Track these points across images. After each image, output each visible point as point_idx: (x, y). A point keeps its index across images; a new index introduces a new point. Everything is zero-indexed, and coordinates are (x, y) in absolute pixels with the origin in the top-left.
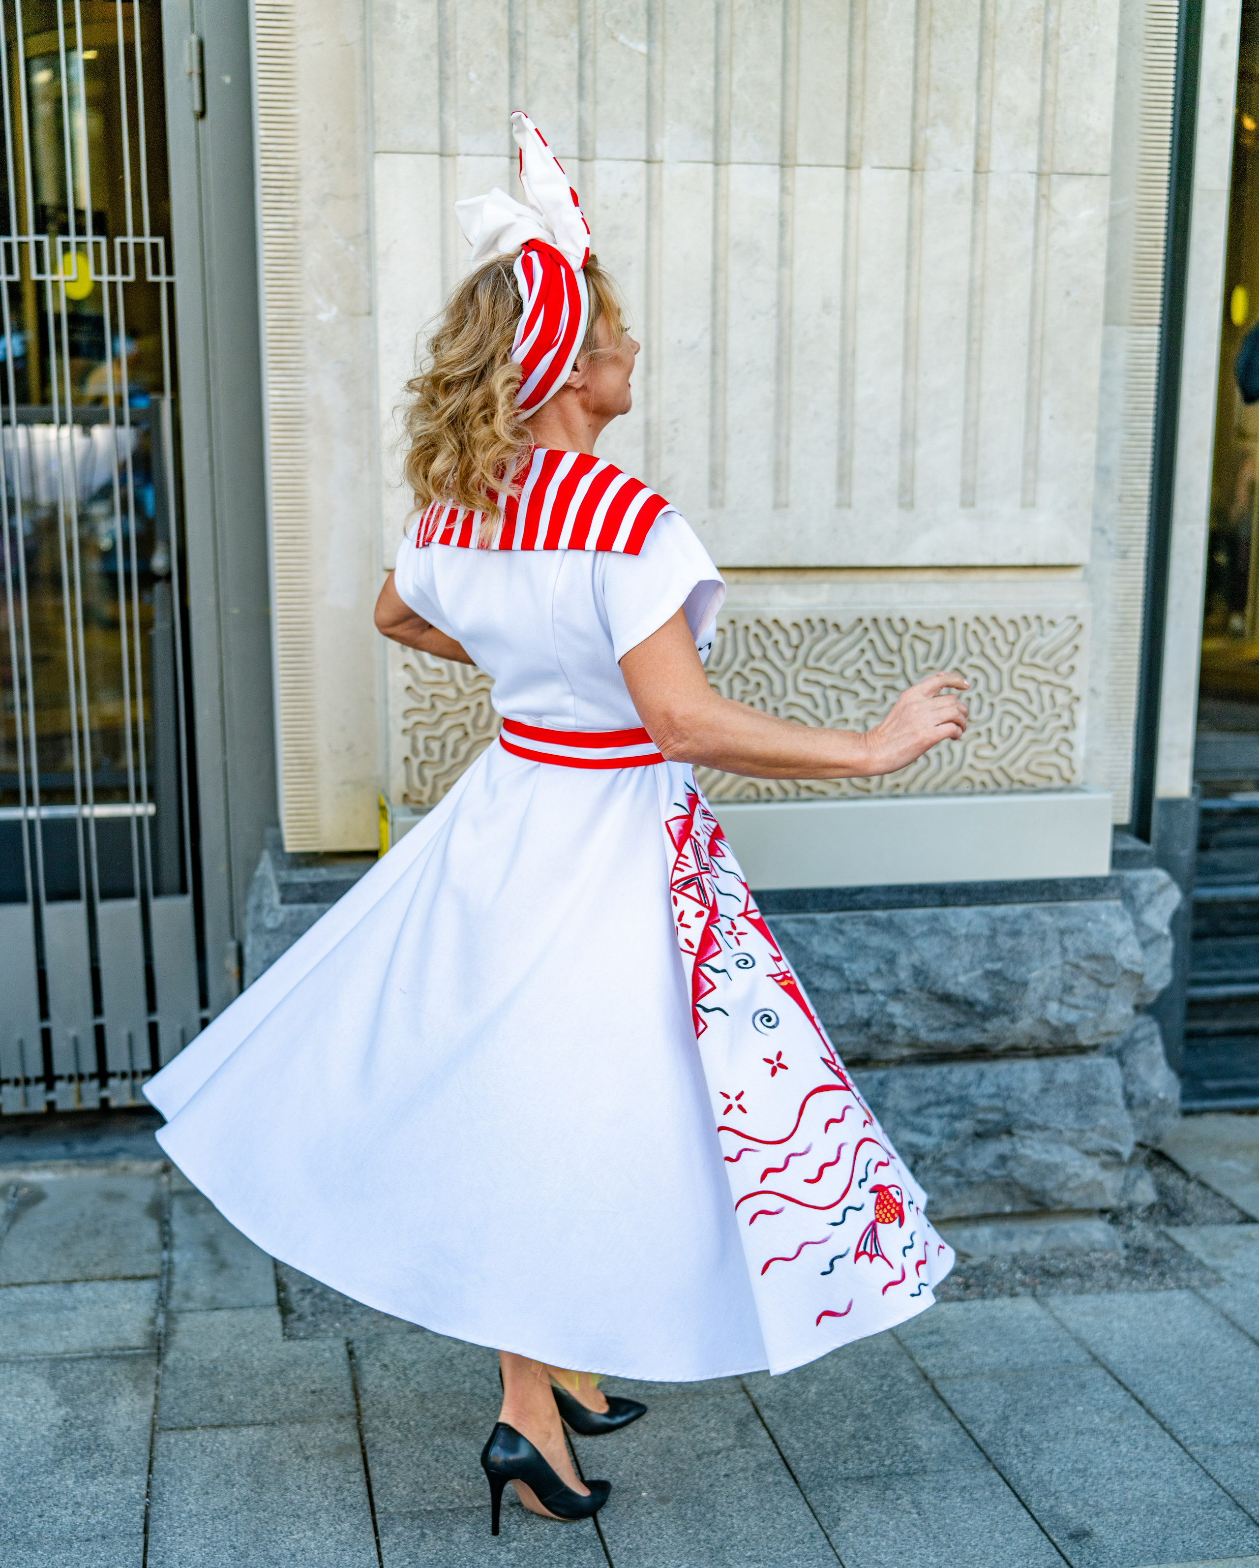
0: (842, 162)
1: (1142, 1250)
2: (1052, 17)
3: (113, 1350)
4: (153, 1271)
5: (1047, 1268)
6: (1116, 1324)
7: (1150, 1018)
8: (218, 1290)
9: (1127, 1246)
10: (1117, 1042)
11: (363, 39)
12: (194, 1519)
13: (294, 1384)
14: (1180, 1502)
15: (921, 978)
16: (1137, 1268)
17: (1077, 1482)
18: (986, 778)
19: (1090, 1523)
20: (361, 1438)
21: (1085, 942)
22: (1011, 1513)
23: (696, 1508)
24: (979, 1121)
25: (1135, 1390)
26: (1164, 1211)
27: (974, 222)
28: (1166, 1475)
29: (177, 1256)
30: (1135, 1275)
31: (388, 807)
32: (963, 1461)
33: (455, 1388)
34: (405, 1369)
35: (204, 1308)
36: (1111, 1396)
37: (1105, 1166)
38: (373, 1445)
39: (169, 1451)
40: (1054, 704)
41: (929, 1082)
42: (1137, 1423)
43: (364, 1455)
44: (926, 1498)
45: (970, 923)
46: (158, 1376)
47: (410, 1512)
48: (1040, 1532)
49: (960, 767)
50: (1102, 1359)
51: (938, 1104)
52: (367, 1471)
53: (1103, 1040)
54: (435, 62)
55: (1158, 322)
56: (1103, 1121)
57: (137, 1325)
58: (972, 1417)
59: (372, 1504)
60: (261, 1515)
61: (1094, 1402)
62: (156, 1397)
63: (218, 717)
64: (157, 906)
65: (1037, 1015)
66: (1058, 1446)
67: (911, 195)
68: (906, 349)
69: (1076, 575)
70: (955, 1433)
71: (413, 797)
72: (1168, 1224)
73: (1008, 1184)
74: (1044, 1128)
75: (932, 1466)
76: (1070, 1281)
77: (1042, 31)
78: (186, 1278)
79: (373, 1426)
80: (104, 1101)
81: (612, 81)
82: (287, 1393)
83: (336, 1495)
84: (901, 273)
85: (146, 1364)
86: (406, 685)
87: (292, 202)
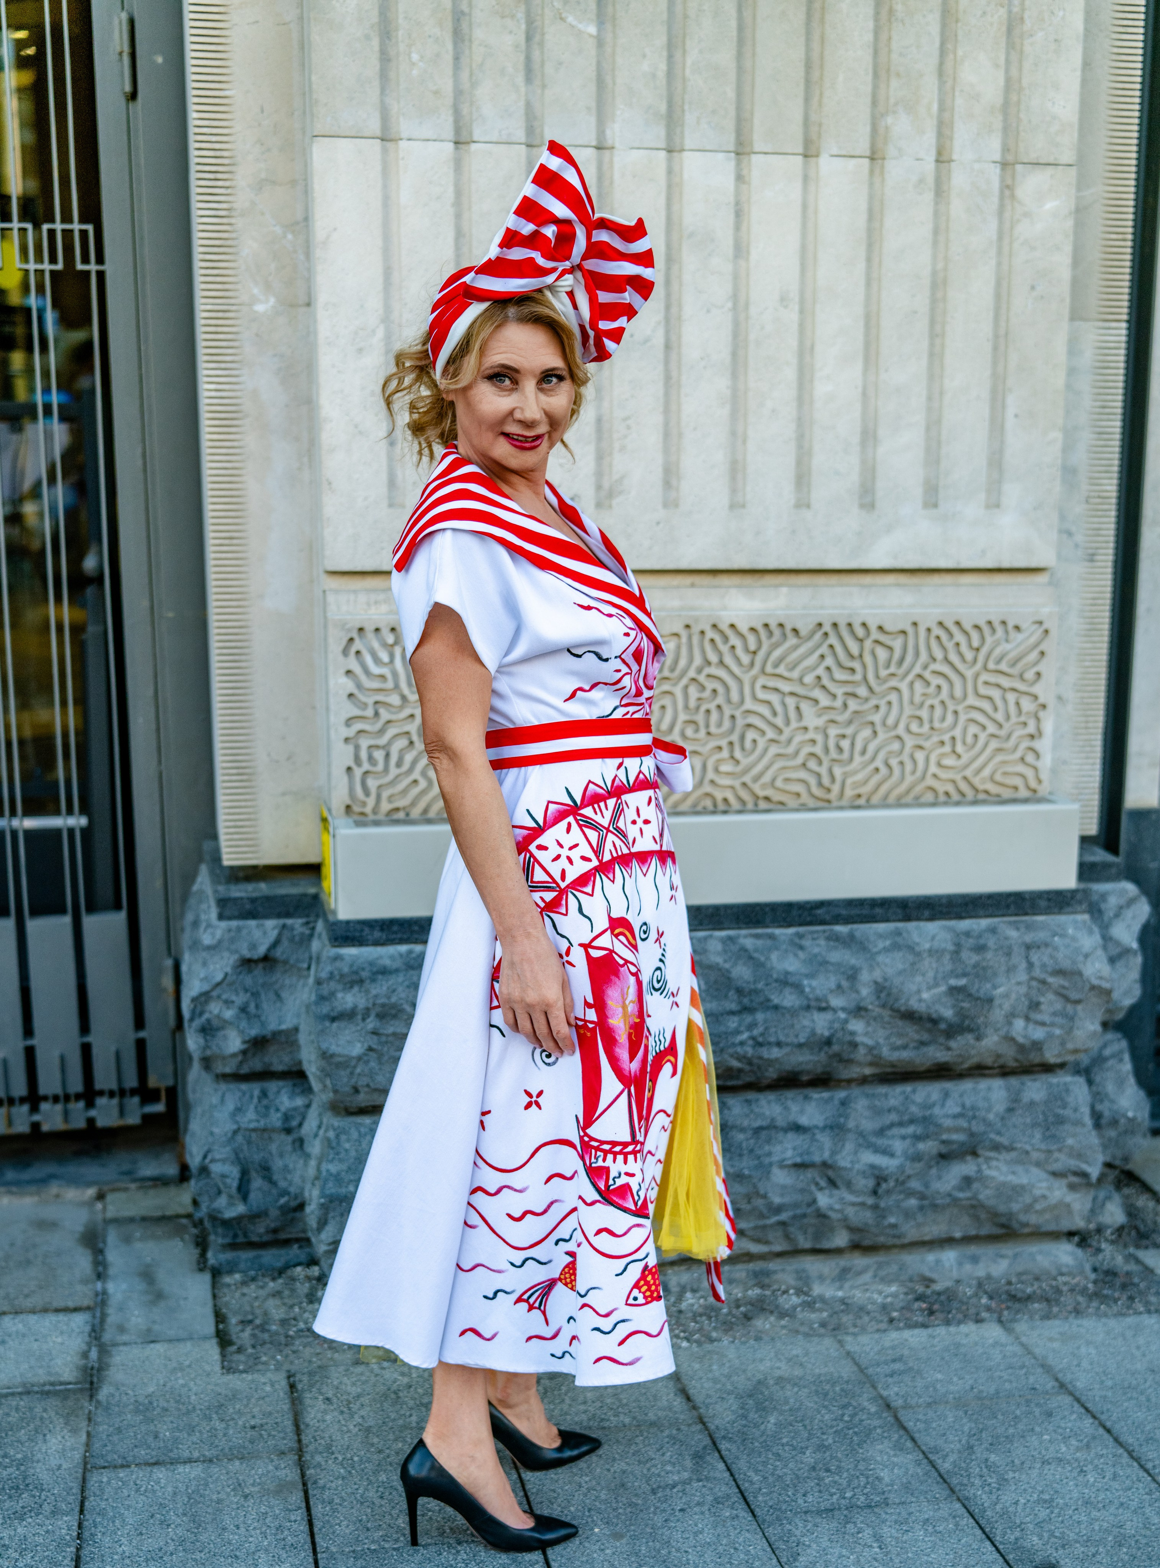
0: (801, 150)
1: (1111, 1273)
3: (44, 1385)
4: (86, 1302)
5: (1013, 1293)
6: (1083, 1350)
7: (1119, 1035)
8: (154, 1322)
9: (1095, 1270)
10: (1085, 1060)
11: (301, 18)
12: (127, 1561)
13: (233, 1419)
14: (1148, 1533)
15: (883, 995)
16: (1105, 1292)
17: (1043, 1514)
18: (950, 788)
19: (1056, 1555)
20: (303, 1475)
21: (1051, 957)
22: (975, 1546)
23: (650, 1544)
24: (943, 1142)
25: (1103, 1417)
26: (1133, 1233)
27: (936, 214)
28: (1134, 1504)
29: (111, 1287)
30: (1104, 1299)
31: (330, 819)
32: (926, 1492)
33: (401, 1422)
34: (349, 1402)
35: (139, 1341)
36: (1078, 1424)
37: (1072, 1187)
38: (315, 1482)
39: (102, 1490)
40: (1020, 713)
41: (893, 1102)
42: (1104, 1452)
43: (306, 1493)
44: (886, 1531)
45: (933, 938)
46: (90, 1412)
47: (354, 1551)
48: (1005, 1565)
49: (923, 777)
50: (1069, 1386)
51: (901, 1124)
52: (308, 1509)
53: (1070, 1058)
54: (375, 43)
55: (1125, 317)
56: (1070, 1141)
57: (69, 1359)
58: (935, 1447)
59: (313, 1543)
60: (198, 1556)
61: (1060, 1431)
62: (89, 1434)
63: (153, 726)
64: (89, 922)
65: (1002, 1032)
66: (1024, 1477)
67: (871, 185)
68: (867, 345)
69: (1042, 578)
70: (918, 1463)
71: (356, 809)
72: (1138, 1247)
73: (973, 1207)
74: (1010, 1149)
75: (893, 1498)
76: (1036, 1305)
77: (1005, 16)
78: (121, 1309)
79: (314, 1462)
80: (36, 1126)
81: (560, 64)
82: (226, 1429)
83: (275, 1535)
84: (861, 266)
85: (78, 1400)
86: (348, 692)
87: (227, 188)
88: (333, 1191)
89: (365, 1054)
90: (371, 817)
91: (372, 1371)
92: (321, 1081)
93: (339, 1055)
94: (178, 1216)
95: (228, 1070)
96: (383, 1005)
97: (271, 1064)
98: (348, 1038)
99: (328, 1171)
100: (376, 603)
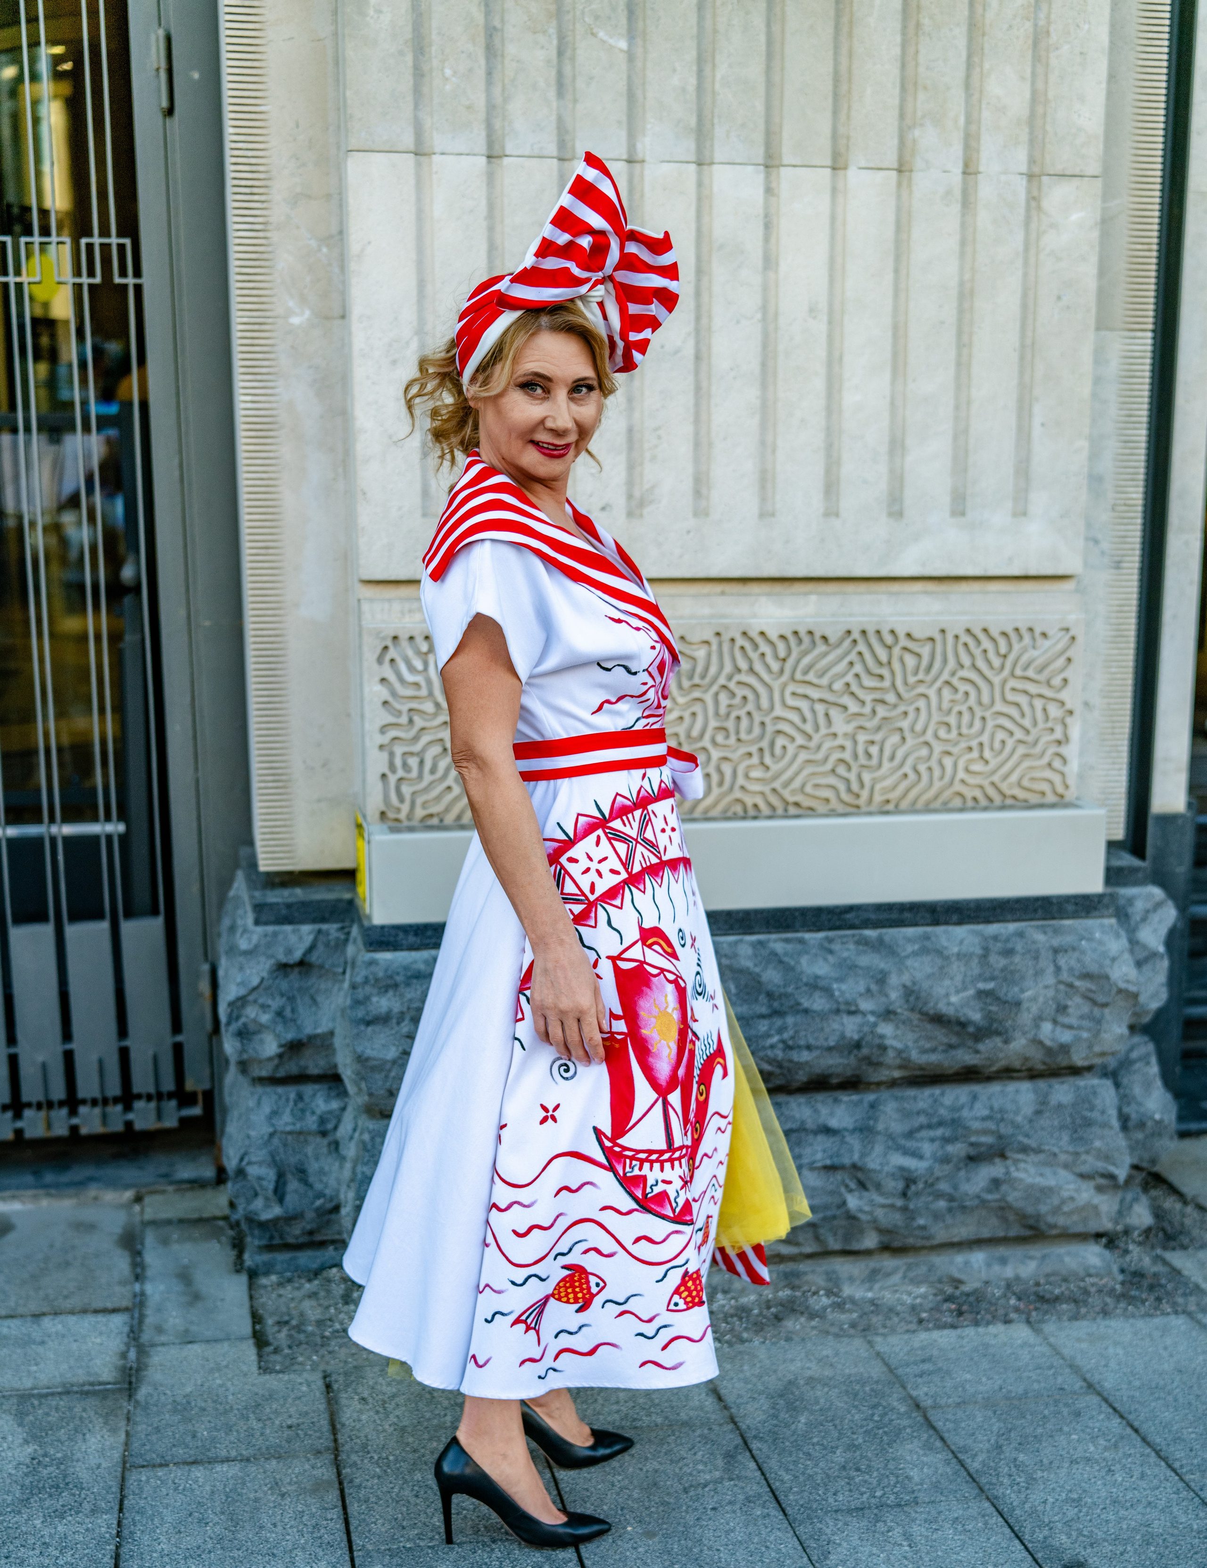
0: (829, 162)
1: (1138, 1274)
2: (1042, 16)
3: (83, 1385)
4: (125, 1303)
5: (1041, 1294)
6: (1111, 1350)
7: (1146, 1038)
8: (192, 1322)
9: (1122, 1271)
10: (1112, 1063)
11: (335, 34)
12: (166, 1559)
13: (270, 1419)
14: (1176, 1532)
15: (912, 999)
16: (1133, 1293)
17: (1072, 1513)
18: (978, 794)
19: (1085, 1554)
20: (339, 1474)
21: (1079, 960)
22: (1004, 1545)
23: (683, 1542)
24: (972, 1144)
25: (1131, 1417)
26: (1161, 1235)
27: (963, 225)
28: (1162, 1504)
29: (149, 1288)
30: (1132, 1300)
31: (365, 825)
32: (956, 1491)
33: (435, 1422)
34: (384, 1402)
35: (177, 1341)
36: (1106, 1424)
37: (1099, 1189)
38: (351, 1481)
39: (141, 1489)
40: (1047, 718)
41: (921, 1105)
42: (1132, 1451)
43: (342, 1491)
44: (916, 1530)
45: (961, 942)
46: (129, 1411)
47: (389, 1550)
48: (1034, 1564)
49: (952, 783)
50: (1097, 1386)
51: (930, 1127)
52: (344, 1507)
53: (1097, 1061)
54: (409, 58)
55: (1151, 327)
56: (1097, 1144)
57: (108, 1359)
58: (964, 1447)
59: (350, 1541)
60: (236, 1553)
61: (1088, 1430)
62: (128, 1434)
63: (190, 733)
64: (128, 927)
65: (1030, 1036)
66: (1052, 1476)
67: (899, 197)
68: (895, 354)
69: (1069, 585)
70: (947, 1462)
71: (391, 815)
72: (1165, 1248)
73: (1002, 1208)
74: (1038, 1151)
75: (922, 1496)
76: (1064, 1306)
77: (1031, 30)
78: (159, 1310)
79: (350, 1462)
80: (74, 1129)
81: (592, 78)
82: (262, 1428)
83: (312, 1533)
84: (889, 277)
85: (116, 1400)
86: (383, 699)
87: (263, 202)
89: (400, 1058)
90: (406, 823)
92: (356, 1084)
93: (374, 1059)
94: (215, 1218)
95: (264, 1073)
97: (306, 1068)
98: (383, 1042)
99: (363, 1173)
100: (410, 611)
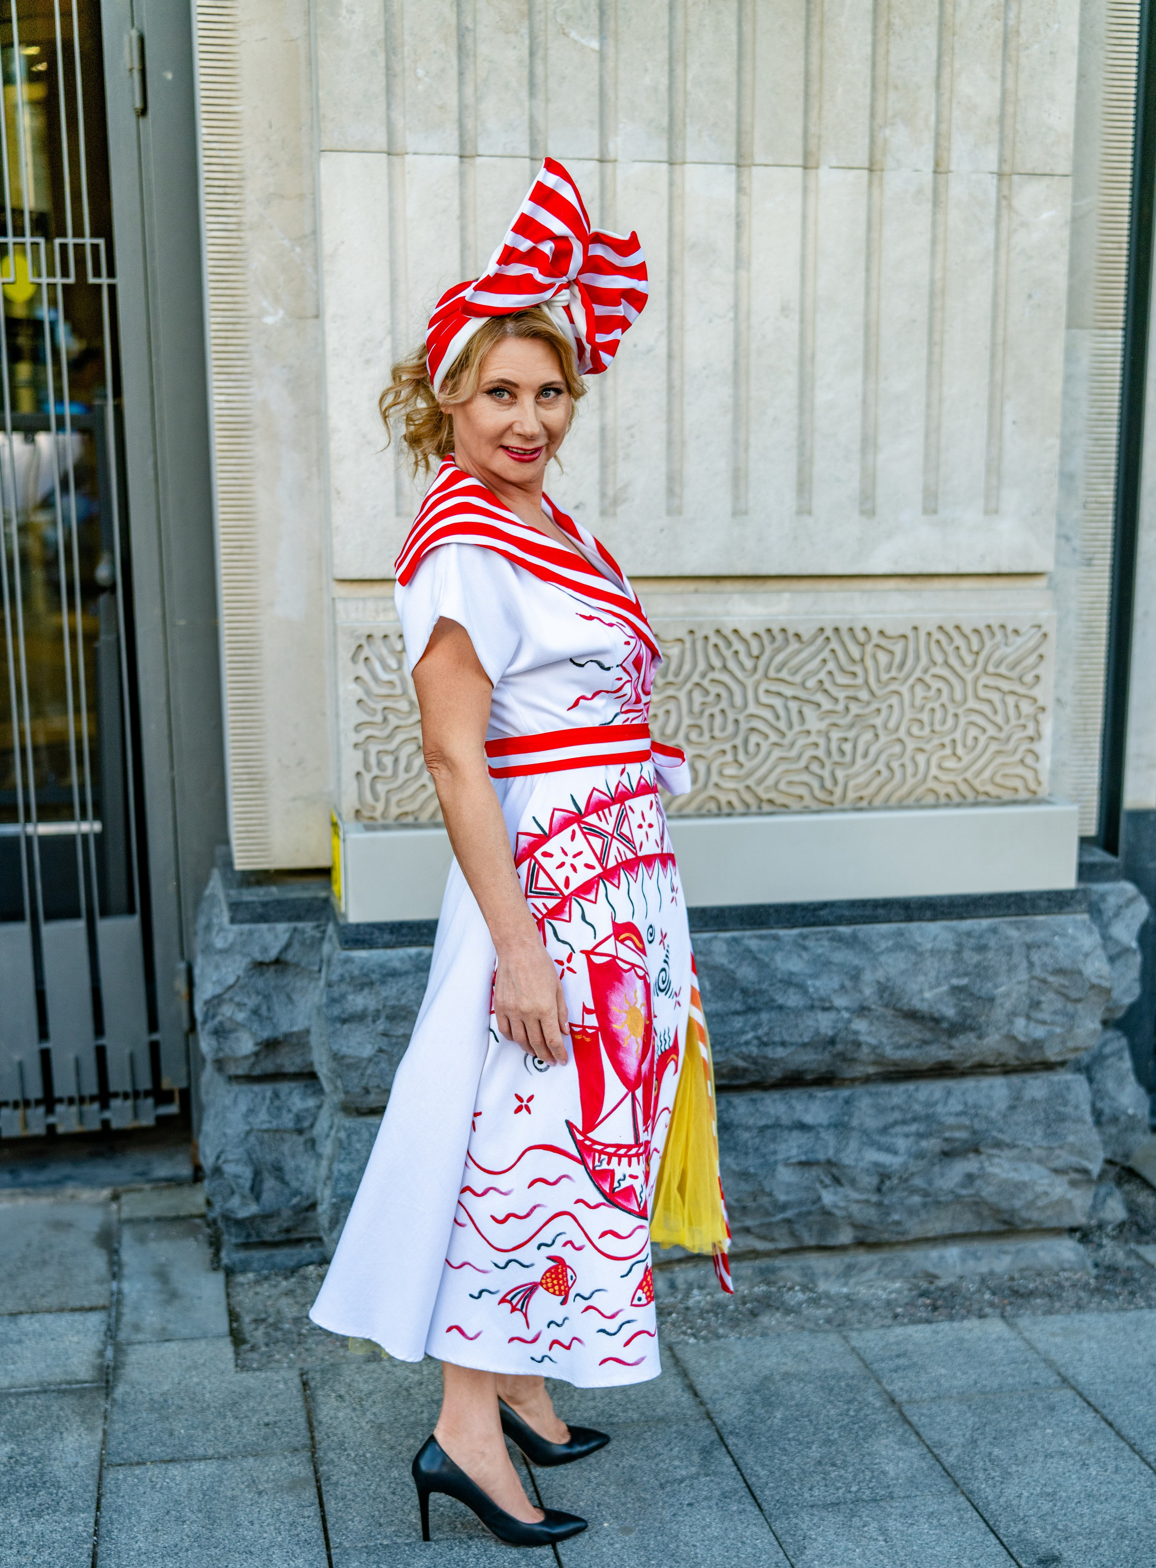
0: (800, 162)
1: (1112, 1269)
2: (1012, 15)
3: (60, 1384)
4: (101, 1302)
5: (1016, 1288)
6: (1085, 1345)
7: (1119, 1033)
8: (169, 1321)
9: (1096, 1265)
10: (1086, 1058)
11: (308, 34)
12: (143, 1558)
13: (247, 1417)
15: (886, 995)
16: (1107, 1287)
17: (1046, 1507)
18: (951, 790)
19: (1059, 1548)
20: (316, 1472)
21: (1052, 956)
22: (979, 1539)
23: (659, 1538)
24: (946, 1140)
25: (1105, 1411)
26: (1134, 1229)
27: (934, 224)
28: (1137, 1497)
29: (126, 1286)
30: (1105, 1294)
31: (340, 823)
32: (931, 1486)
33: (412, 1419)
34: (361, 1399)
35: (154, 1339)
36: (1081, 1418)
37: (1073, 1184)
38: (328, 1479)
39: (118, 1487)
40: (1019, 715)
41: (896, 1100)
42: (1107, 1445)
43: (319, 1489)
44: (892, 1524)
45: (935, 938)
46: (106, 1410)
47: (366, 1547)
48: (1009, 1558)
49: (925, 780)
50: (1071, 1380)
51: (904, 1122)
52: (321, 1505)
53: (1071, 1056)
54: (382, 58)
55: (1121, 325)
56: (1071, 1139)
57: (85, 1358)
58: (939, 1442)
59: (327, 1539)
60: (213, 1551)
61: (1062, 1424)
62: (105, 1432)
63: (166, 732)
64: (104, 926)
65: (1004, 1031)
66: (1027, 1470)
67: (870, 196)
68: (867, 353)
69: (1041, 583)
70: (923, 1457)
71: (366, 813)
72: (1139, 1242)
73: (976, 1203)
74: (1012, 1146)
75: (898, 1492)
76: (1039, 1301)
77: (1001, 29)
78: (136, 1308)
79: (327, 1459)
80: (51, 1128)
81: (564, 78)
82: (239, 1426)
83: (289, 1531)
84: (861, 275)
85: (94, 1398)
86: (358, 697)
87: (236, 202)
88: (345, 1190)
89: (375, 1056)
90: (381, 821)
91: (383, 1369)
92: (332, 1081)
93: (350, 1057)
94: (192, 1216)
95: (240, 1072)
96: (393, 1007)
97: (282, 1066)
98: (359, 1040)
99: (339, 1171)
100: (385, 610)
